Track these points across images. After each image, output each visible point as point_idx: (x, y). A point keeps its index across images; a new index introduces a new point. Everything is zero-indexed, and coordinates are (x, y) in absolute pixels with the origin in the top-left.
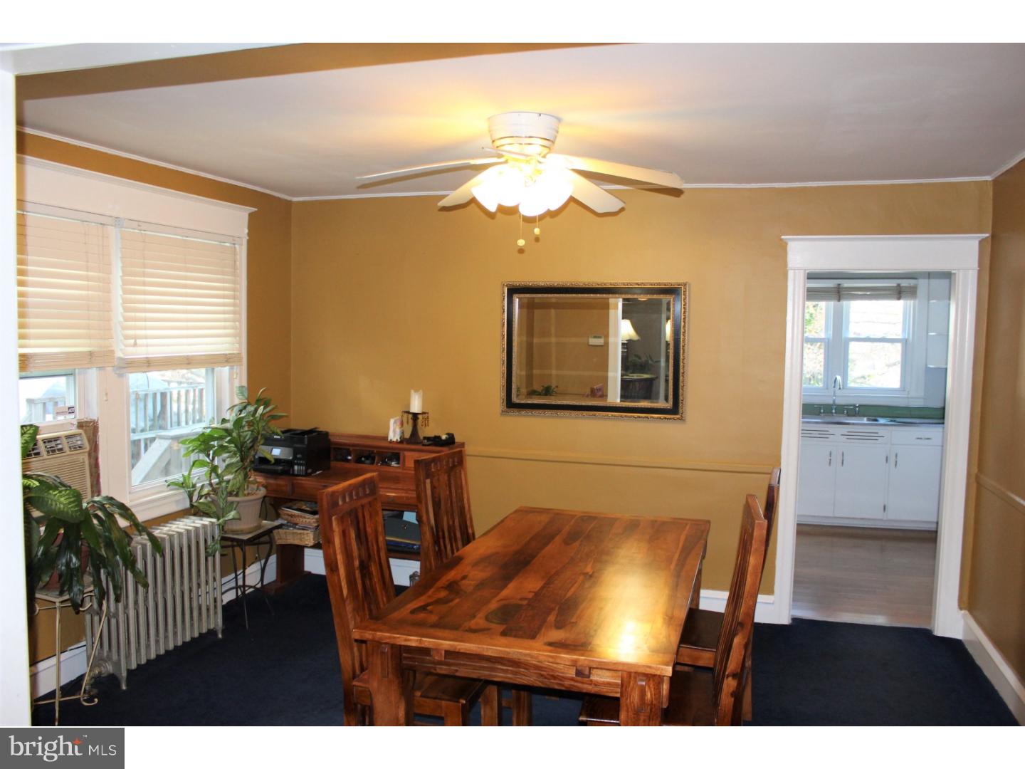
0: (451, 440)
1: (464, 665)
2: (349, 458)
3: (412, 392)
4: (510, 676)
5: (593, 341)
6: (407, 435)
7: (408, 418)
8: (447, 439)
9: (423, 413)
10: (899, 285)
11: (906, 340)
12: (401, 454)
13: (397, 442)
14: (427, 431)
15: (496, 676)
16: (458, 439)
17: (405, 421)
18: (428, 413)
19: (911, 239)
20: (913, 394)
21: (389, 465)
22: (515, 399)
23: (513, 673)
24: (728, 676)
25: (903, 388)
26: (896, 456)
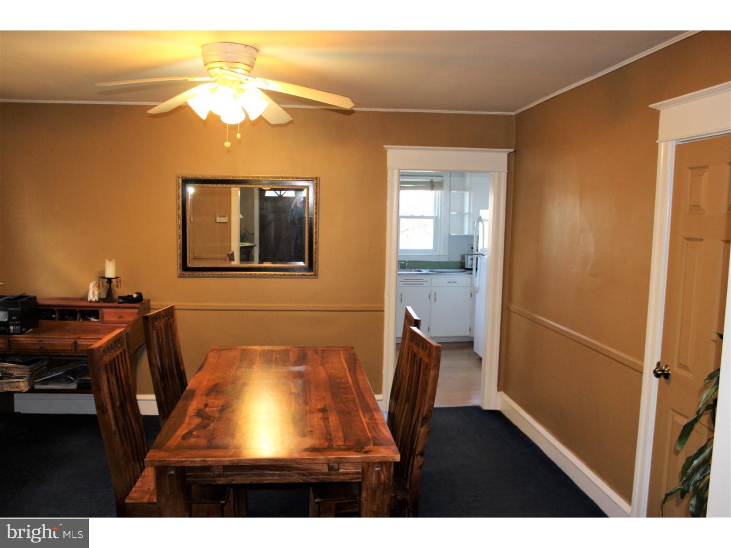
0: (140, 298)
1: (239, 475)
2: (54, 316)
3: (107, 261)
4: (276, 478)
5: (219, 219)
6: (104, 296)
7: (103, 282)
8: (137, 297)
9: (116, 278)
10: (432, 180)
11: (437, 217)
12: (100, 312)
13: (96, 302)
14: (121, 291)
15: (266, 480)
16: (145, 297)
17: (101, 284)
18: (120, 278)
19: (458, 150)
20: (441, 253)
21: (90, 320)
22: (190, 264)
23: (278, 475)
24: (417, 455)
25: (435, 249)
26: (435, 294)
